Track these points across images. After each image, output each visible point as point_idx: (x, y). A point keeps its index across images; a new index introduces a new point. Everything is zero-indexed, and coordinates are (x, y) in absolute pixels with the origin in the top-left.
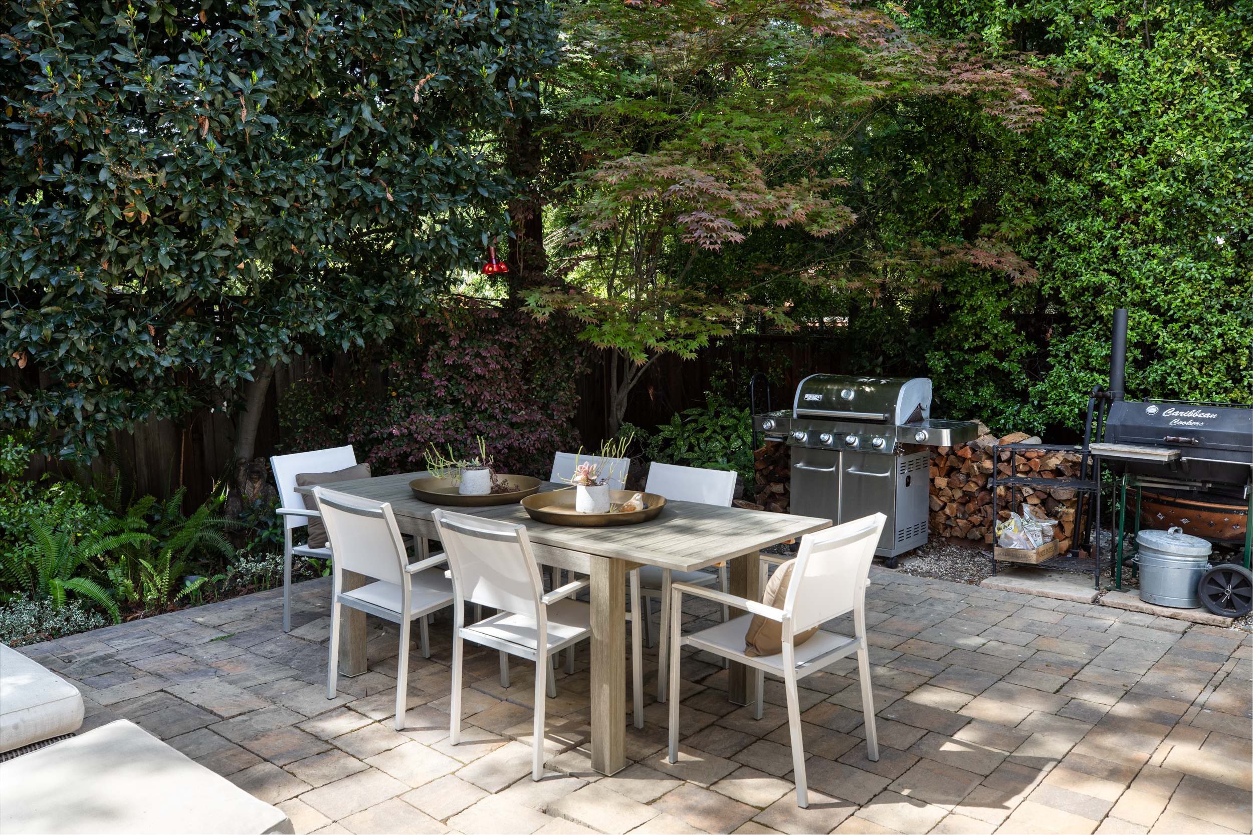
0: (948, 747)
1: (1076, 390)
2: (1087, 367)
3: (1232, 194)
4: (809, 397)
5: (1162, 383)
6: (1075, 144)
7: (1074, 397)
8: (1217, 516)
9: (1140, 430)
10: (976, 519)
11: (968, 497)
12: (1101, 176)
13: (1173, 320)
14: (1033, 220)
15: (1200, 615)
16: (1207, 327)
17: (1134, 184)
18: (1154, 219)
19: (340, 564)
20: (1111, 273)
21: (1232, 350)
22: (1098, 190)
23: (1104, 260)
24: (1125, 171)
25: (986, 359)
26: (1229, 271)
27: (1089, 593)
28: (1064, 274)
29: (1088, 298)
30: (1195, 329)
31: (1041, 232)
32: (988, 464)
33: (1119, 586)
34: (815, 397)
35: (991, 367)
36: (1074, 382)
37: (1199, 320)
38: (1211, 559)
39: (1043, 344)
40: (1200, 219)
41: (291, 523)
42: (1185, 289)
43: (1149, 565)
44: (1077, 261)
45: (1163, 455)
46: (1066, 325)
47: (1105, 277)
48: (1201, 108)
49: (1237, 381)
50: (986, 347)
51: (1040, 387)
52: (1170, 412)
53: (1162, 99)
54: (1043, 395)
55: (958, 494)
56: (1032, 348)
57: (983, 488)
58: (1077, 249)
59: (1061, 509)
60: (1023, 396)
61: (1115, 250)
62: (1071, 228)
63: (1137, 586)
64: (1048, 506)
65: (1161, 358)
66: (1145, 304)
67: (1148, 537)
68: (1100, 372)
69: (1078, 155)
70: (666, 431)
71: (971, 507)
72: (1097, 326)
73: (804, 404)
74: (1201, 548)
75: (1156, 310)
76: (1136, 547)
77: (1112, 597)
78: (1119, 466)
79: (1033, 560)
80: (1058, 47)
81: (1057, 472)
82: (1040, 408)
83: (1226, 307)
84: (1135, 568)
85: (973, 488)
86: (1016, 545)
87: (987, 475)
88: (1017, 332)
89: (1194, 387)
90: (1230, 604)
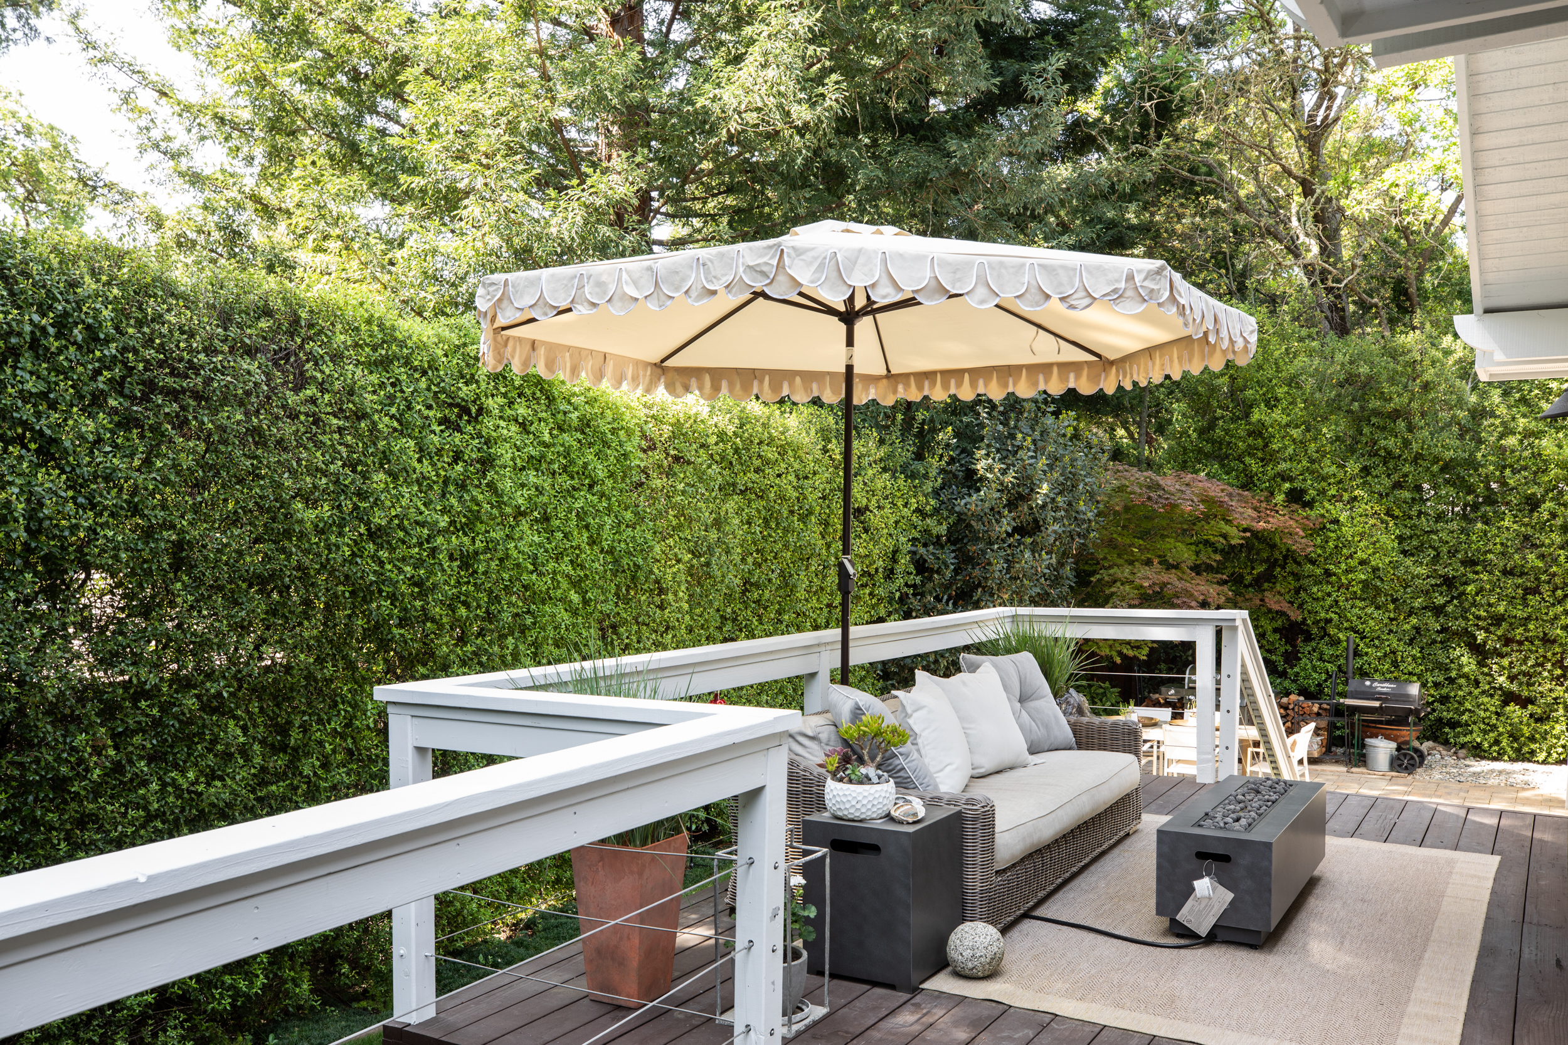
1: (1316, 672)
2: (1321, 659)
3: (1392, 580)
5: (1361, 669)
6: (1319, 551)
7: (1315, 675)
8: (1398, 732)
9: (1363, 693)
12: (1331, 567)
13: (1365, 638)
14: (1293, 584)
15: (1394, 774)
16: (1382, 641)
17: (1349, 571)
18: (1357, 588)
20: (1335, 613)
21: (1394, 653)
22: (1328, 573)
23: (1331, 607)
24: (1343, 566)
26: (1392, 616)
27: (1344, 769)
28: (1310, 612)
29: (1322, 624)
30: (1376, 643)
31: (1297, 591)
33: (1357, 764)
36: (1314, 668)
37: (1378, 638)
38: (1397, 750)
39: (1294, 646)
40: (1378, 592)
42: (1372, 623)
43: (1370, 754)
44: (1317, 606)
45: (1377, 704)
46: (1308, 638)
47: (1333, 616)
48: (1378, 541)
49: (1397, 667)
51: (1295, 670)
52: (1376, 684)
53: (1360, 534)
54: (1297, 674)
56: (1289, 648)
58: (1317, 600)
60: (1283, 673)
61: (1337, 602)
62: (1315, 590)
65: (1361, 655)
66: (1352, 629)
67: (1370, 741)
68: (1329, 662)
72: (1327, 639)
74: (1394, 745)
75: (1357, 632)
76: (1364, 746)
78: (1354, 709)
79: (1316, 755)
80: (1310, 505)
82: (1295, 681)
83: (1391, 631)
84: (1364, 755)
88: (1281, 639)
89: (1376, 671)
90: (1406, 769)
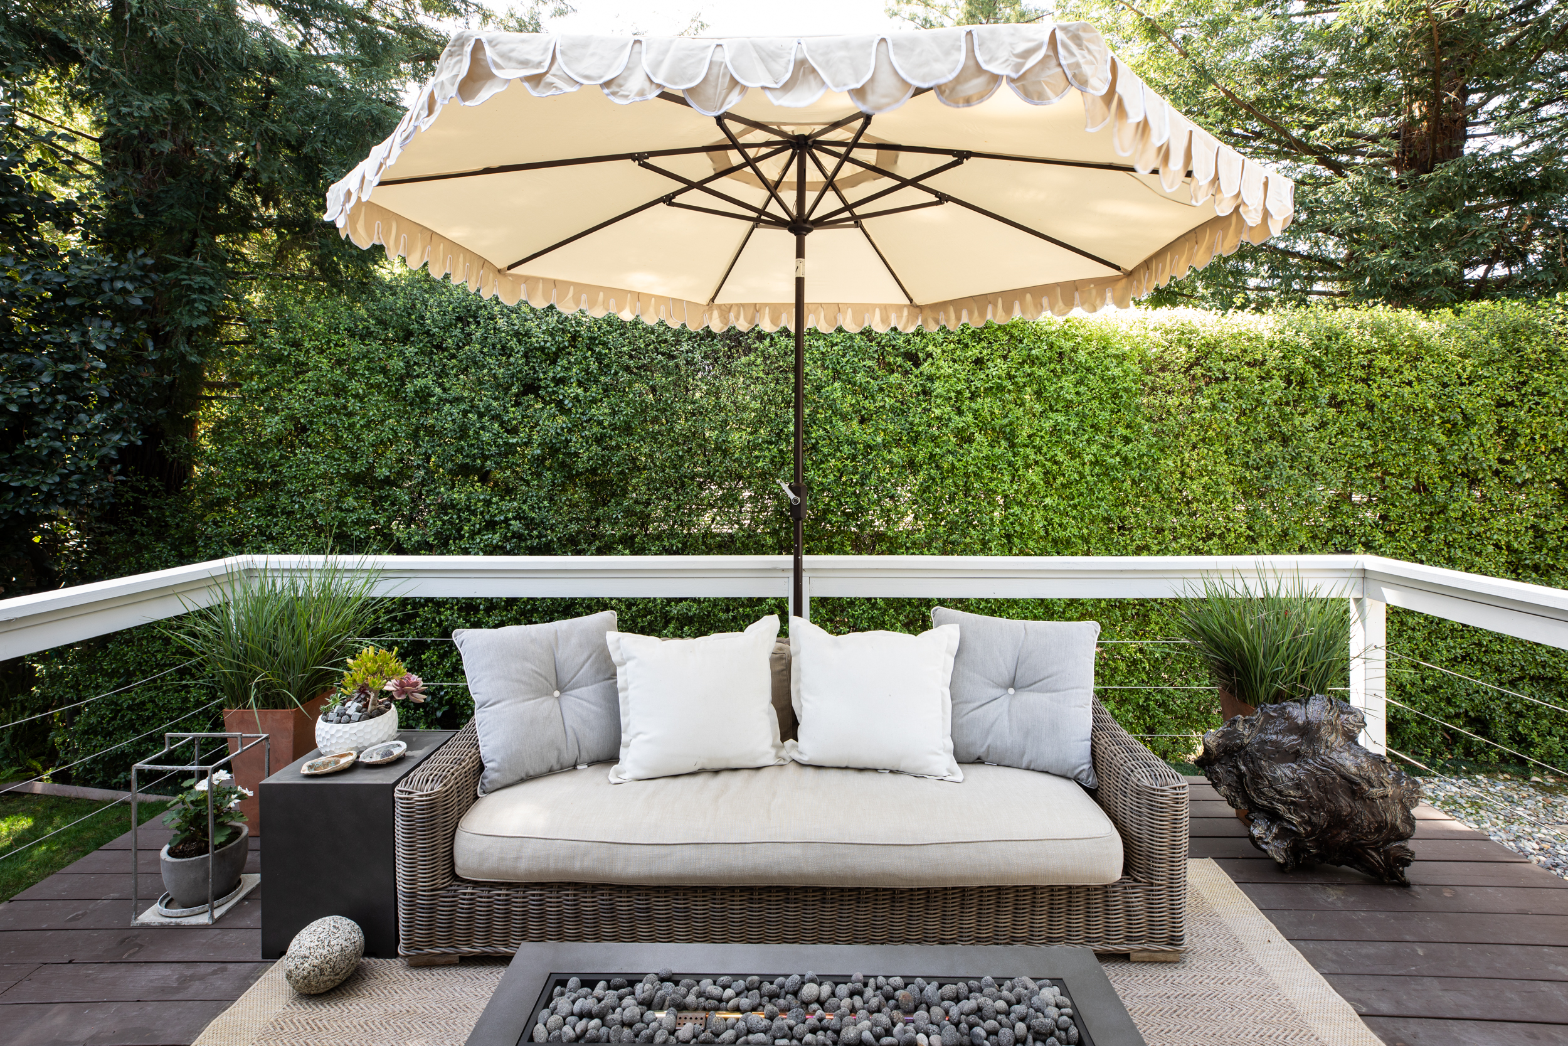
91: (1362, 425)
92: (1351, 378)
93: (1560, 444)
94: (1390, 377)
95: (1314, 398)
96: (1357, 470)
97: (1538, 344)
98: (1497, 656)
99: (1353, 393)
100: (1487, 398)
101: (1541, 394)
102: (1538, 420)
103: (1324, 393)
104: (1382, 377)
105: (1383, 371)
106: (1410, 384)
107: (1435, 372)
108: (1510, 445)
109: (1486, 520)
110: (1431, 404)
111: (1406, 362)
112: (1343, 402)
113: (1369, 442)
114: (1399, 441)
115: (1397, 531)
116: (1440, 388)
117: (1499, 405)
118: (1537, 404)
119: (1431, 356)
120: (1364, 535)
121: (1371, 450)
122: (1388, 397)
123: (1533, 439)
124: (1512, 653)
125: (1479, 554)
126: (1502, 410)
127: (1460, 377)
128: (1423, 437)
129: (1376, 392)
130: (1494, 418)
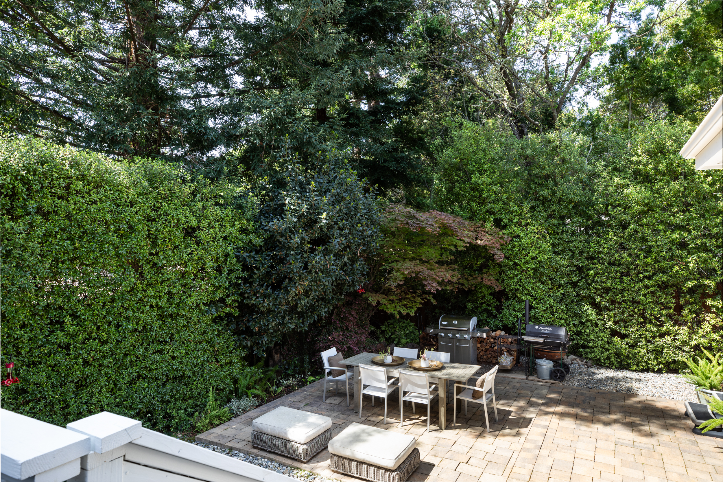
0: (510, 417)
1: (511, 316)
2: (514, 310)
3: (549, 268)
4: (443, 323)
6: (510, 252)
8: (553, 354)
9: (534, 333)
10: (489, 356)
11: (487, 350)
12: (517, 261)
13: (536, 299)
14: (498, 270)
15: (552, 381)
16: (545, 301)
17: (526, 263)
18: (531, 272)
19: (363, 383)
20: (520, 286)
21: (552, 307)
22: (516, 264)
23: (518, 282)
24: (523, 260)
25: (484, 306)
26: (550, 287)
27: (524, 377)
28: (507, 285)
29: (514, 291)
30: (542, 301)
31: (500, 273)
32: (492, 340)
33: (531, 375)
34: (446, 323)
35: (486, 309)
37: (543, 299)
38: (554, 366)
39: (501, 302)
40: (542, 274)
41: (327, 371)
42: (539, 291)
43: (540, 369)
44: (511, 282)
45: (541, 340)
46: (507, 298)
47: (519, 287)
48: (541, 247)
50: (484, 302)
51: (501, 315)
52: (541, 328)
53: (531, 243)
54: (502, 318)
55: (484, 349)
56: (498, 303)
57: (491, 347)
58: (510, 278)
59: (513, 353)
60: (496, 317)
61: (521, 279)
62: (509, 273)
63: (536, 373)
64: (509, 352)
65: (534, 308)
66: (529, 294)
67: (539, 361)
68: (518, 312)
69: (511, 255)
70: (383, 328)
71: (488, 352)
72: (516, 299)
73: (442, 325)
74: (551, 364)
75: (532, 296)
76: (536, 364)
77: (531, 378)
79: (509, 368)
80: (504, 227)
81: (511, 342)
82: (501, 321)
83: (550, 296)
84: (536, 369)
85: (488, 347)
86: (504, 364)
87: (492, 343)
88: (493, 299)
89: (543, 317)
90: (559, 378)
91: (63, 230)
92: (54, 195)
93: (177, 244)
94: (83, 197)
95: (24, 207)
96: (63, 262)
97: (166, 186)
98: (155, 372)
99: (55, 206)
100: (141, 215)
101: (168, 215)
102: (167, 230)
103: (32, 205)
104: (77, 196)
105: (78, 192)
106: (95, 202)
107: (111, 196)
108: (154, 244)
109: (145, 291)
110: (108, 217)
111: (94, 188)
112: (49, 212)
113: (68, 242)
114: (90, 242)
115: (92, 304)
116: (115, 207)
117: (148, 221)
118: (166, 220)
119: (109, 186)
120: (71, 308)
121: (71, 248)
122: (81, 211)
123: (164, 241)
124: (162, 368)
125: (142, 312)
126: (149, 223)
127: (126, 201)
128: (105, 239)
129: (73, 206)
130: (146, 228)
